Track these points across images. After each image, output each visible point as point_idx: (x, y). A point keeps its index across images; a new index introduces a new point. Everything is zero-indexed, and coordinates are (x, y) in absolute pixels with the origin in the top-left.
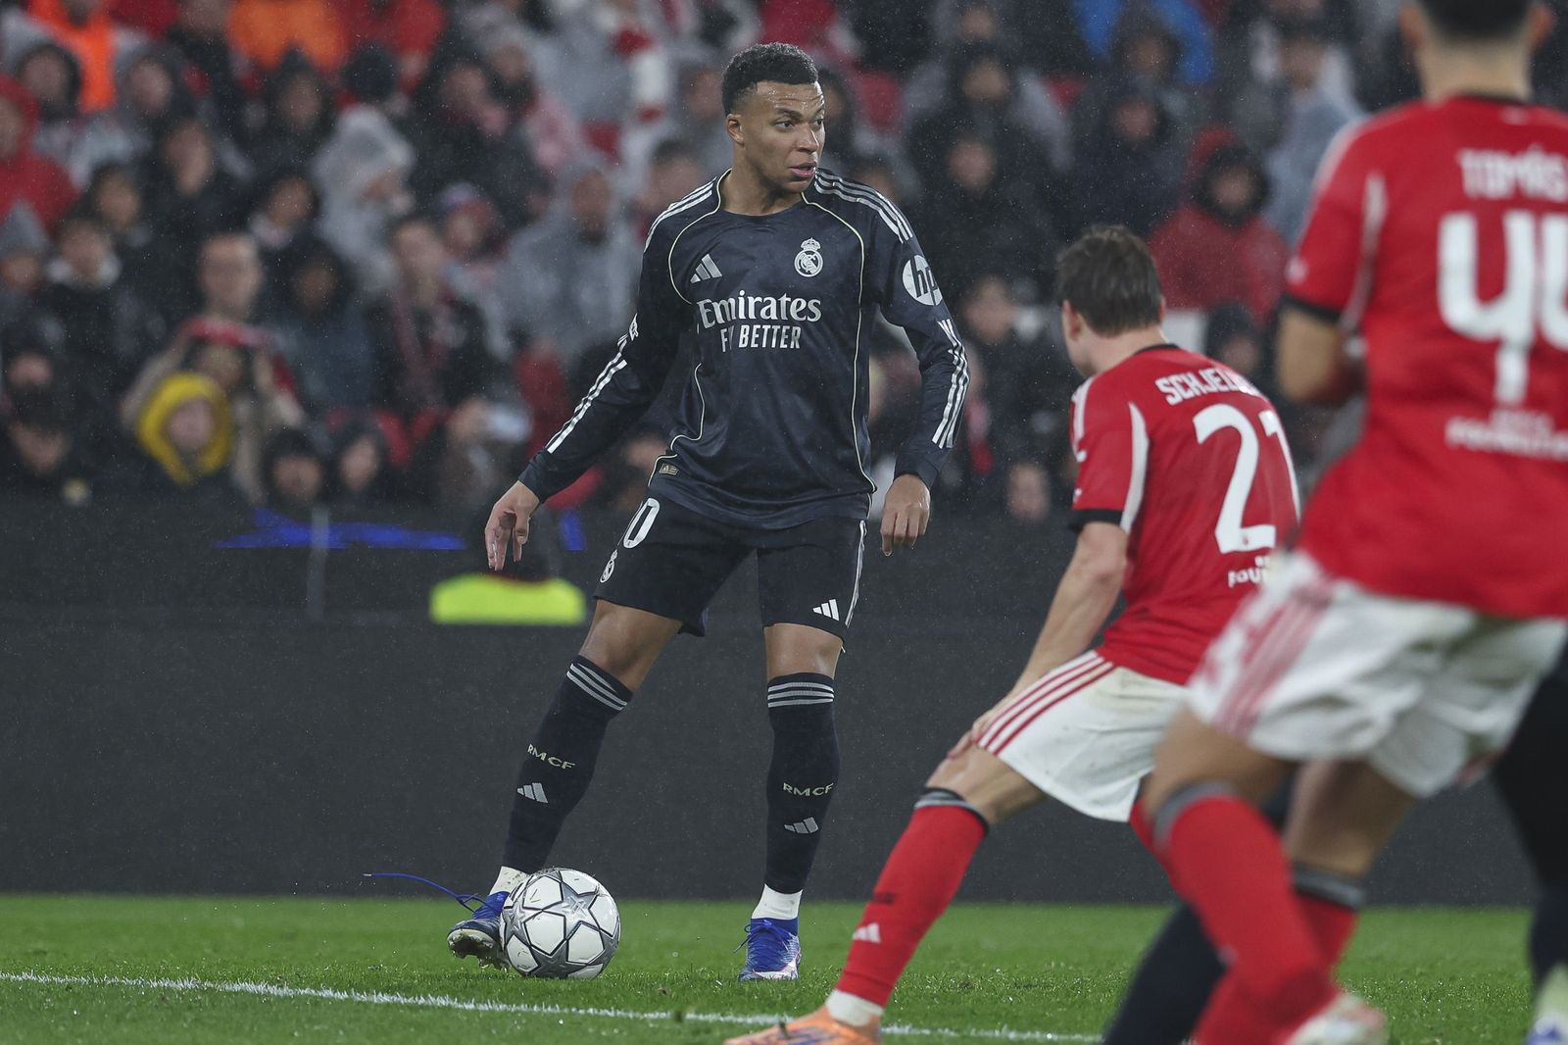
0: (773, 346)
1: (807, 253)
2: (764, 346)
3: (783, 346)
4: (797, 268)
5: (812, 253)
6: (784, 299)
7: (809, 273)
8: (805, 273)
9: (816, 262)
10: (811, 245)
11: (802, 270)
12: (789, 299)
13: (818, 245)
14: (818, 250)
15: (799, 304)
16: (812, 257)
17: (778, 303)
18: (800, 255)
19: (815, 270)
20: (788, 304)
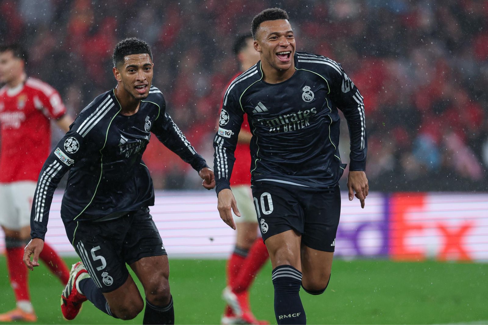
0: (299, 128)
1: (306, 92)
2: (295, 129)
3: (303, 127)
4: (304, 99)
5: (308, 92)
6: (299, 113)
7: (310, 100)
8: (307, 100)
9: (311, 95)
10: (307, 88)
11: (306, 100)
12: (302, 112)
13: (309, 88)
14: (310, 90)
15: (307, 112)
16: (309, 93)
17: (298, 115)
18: (304, 94)
19: (312, 98)
20: (302, 114)
